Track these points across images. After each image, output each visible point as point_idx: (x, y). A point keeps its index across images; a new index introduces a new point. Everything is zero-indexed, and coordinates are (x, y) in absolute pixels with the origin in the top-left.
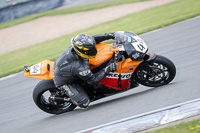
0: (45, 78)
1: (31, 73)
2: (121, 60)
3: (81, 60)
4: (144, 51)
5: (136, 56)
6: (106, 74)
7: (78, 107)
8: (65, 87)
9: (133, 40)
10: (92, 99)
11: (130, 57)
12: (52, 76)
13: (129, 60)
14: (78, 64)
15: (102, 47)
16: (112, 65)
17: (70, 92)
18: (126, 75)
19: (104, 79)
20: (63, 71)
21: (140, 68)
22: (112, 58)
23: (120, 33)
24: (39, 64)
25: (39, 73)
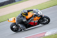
0: (14, 22)
1: (10, 20)
2: (35, 17)
3: (24, 17)
4: (41, 15)
5: (39, 16)
6: (31, 21)
7: (23, 30)
8: (19, 25)
9: (38, 11)
10: (27, 28)
11: (37, 16)
12: (15, 21)
13: (37, 17)
14: (23, 18)
15: (29, 13)
16: (32, 18)
17: (20, 26)
18: (36, 21)
19: (30, 22)
20: (18, 20)
21: (40, 19)
22: (32, 17)
23: (35, 9)
24: (12, 18)
25: (12, 21)
